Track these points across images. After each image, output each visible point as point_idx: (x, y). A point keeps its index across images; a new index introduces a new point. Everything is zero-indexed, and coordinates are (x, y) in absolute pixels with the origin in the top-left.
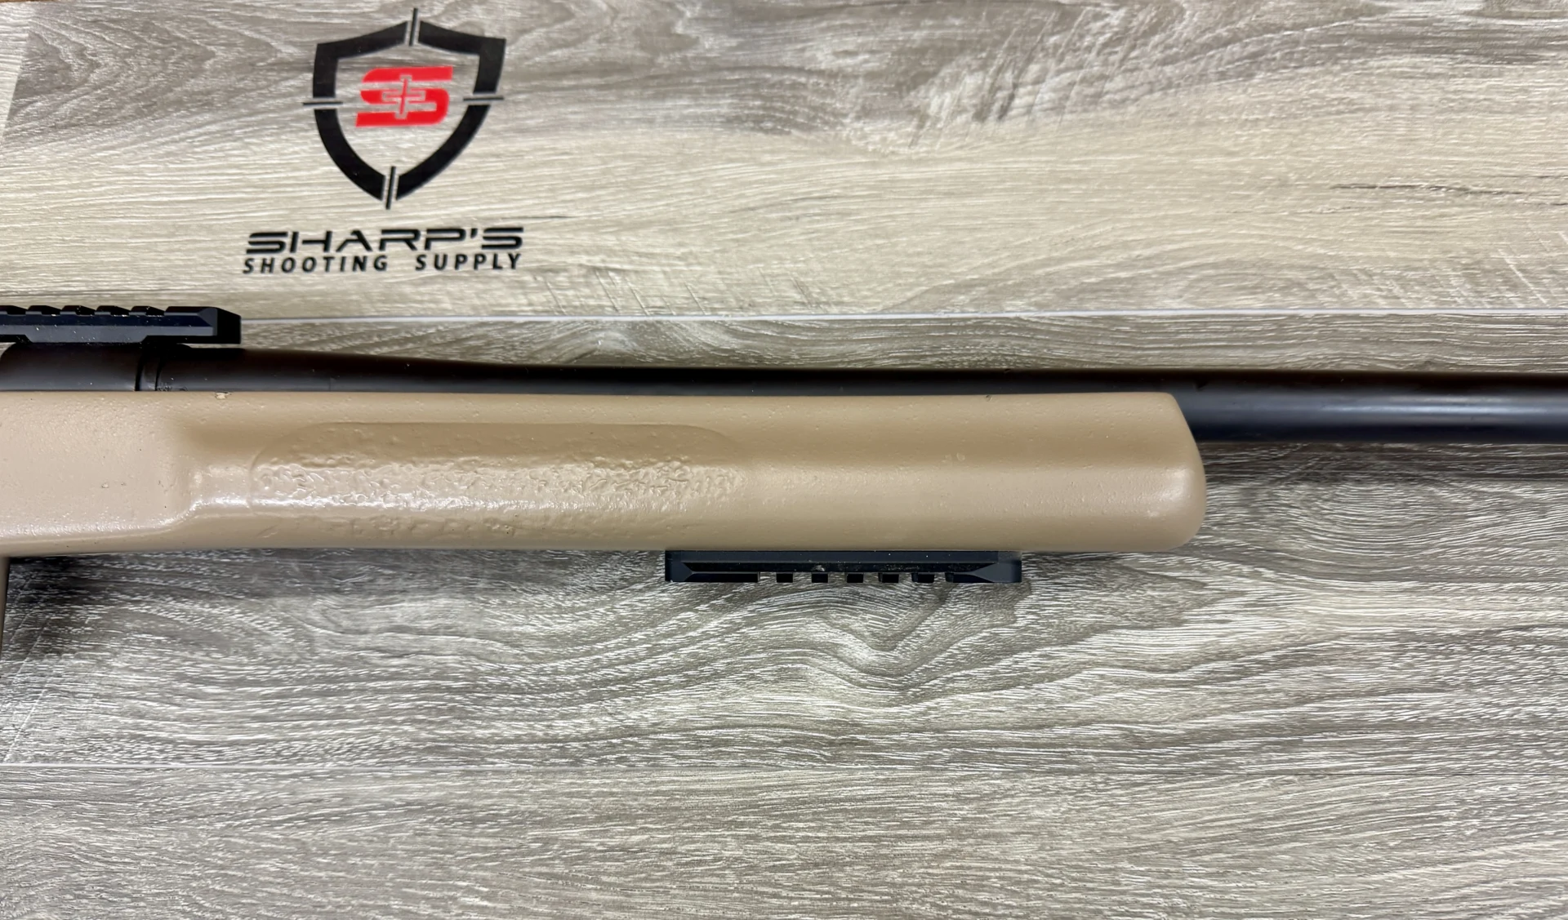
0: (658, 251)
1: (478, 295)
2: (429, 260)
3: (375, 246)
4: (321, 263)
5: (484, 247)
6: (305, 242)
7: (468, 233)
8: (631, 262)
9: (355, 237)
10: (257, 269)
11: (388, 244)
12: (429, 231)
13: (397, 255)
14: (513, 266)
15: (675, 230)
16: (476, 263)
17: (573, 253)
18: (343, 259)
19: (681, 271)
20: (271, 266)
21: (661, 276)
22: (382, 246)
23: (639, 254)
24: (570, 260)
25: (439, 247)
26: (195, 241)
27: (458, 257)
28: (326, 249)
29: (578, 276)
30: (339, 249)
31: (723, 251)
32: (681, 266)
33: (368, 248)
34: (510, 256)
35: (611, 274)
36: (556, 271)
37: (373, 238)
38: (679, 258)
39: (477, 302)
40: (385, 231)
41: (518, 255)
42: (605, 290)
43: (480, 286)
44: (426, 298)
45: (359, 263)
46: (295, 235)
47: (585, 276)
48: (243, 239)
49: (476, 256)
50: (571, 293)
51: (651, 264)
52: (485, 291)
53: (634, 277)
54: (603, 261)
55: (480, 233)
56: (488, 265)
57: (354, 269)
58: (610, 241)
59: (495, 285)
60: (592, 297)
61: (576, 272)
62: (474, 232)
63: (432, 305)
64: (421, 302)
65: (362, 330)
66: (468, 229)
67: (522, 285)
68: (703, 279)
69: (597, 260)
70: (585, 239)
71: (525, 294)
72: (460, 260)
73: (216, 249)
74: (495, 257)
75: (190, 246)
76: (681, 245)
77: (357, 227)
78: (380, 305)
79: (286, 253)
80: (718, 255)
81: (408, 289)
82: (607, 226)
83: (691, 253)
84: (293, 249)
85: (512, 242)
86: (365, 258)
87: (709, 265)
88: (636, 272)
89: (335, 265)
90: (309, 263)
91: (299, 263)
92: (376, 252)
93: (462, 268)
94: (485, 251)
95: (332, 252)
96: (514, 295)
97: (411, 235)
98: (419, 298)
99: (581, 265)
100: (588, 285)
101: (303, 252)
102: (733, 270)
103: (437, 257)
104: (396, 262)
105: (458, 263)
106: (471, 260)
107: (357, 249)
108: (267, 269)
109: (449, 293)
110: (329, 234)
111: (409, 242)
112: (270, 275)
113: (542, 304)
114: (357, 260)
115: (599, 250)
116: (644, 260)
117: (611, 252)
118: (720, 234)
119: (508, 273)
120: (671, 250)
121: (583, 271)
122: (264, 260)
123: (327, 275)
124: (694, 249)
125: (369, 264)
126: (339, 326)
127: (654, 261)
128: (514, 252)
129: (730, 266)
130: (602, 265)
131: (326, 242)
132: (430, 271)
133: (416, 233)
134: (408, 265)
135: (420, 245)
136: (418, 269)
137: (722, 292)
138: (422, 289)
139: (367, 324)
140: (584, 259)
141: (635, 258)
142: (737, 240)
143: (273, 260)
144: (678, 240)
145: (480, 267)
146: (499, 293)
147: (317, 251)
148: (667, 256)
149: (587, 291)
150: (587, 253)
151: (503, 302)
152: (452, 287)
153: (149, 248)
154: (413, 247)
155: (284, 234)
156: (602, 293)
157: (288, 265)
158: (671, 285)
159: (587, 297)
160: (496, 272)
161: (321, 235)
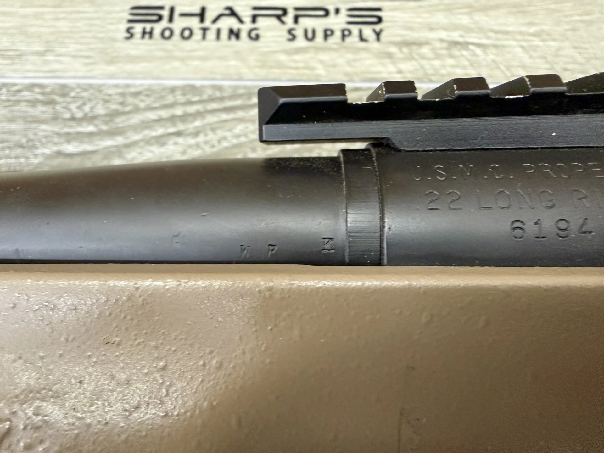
0: (510, 29)
1: (349, 63)
2: (299, 32)
3: (247, 20)
4: (198, 34)
5: (350, 23)
6: (183, 15)
7: (332, 11)
8: (488, 38)
9: (228, 12)
10: (138, 35)
11: (259, 19)
12: (297, 9)
13: (269, 29)
14: (378, 39)
15: (523, 12)
16: (344, 36)
17: (431, 29)
18: (219, 31)
19: (538, 46)
20: (151, 33)
21: (519, 50)
22: (254, 19)
23: (496, 32)
24: (431, 35)
25: (306, 23)
26: (79, 12)
27: (326, 31)
28: (202, 20)
29: (441, 49)
30: (215, 21)
31: (574, 30)
32: (536, 42)
33: (241, 21)
34: (374, 31)
35: (472, 47)
36: (420, 44)
37: (246, 14)
38: (534, 35)
39: (349, 69)
40: (255, 8)
41: (381, 31)
42: (468, 60)
43: (350, 56)
44: (301, 65)
45: (234, 34)
46: (172, 10)
47: (448, 49)
48: (123, 11)
49: (343, 31)
50: (437, 63)
51: (507, 40)
52: (355, 60)
53: (494, 51)
54: (461, 36)
55: (343, 12)
56: (354, 39)
57: (229, 38)
58: (465, 20)
59: (363, 55)
60: (457, 66)
61: (438, 45)
62: (337, 11)
63: (307, 72)
64: (297, 68)
65: (241, 91)
66: (332, 9)
67: (390, 56)
68: (560, 53)
69: (455, 36)
70: (440, 18)
71: (394, 63)
72: (328, 33)
73: (98, 18)
74: (360, 32)
75: (74, 16)
76: (531, 24)
77: (229, 4)
78: (257, 70)
79: (164, 23)
80: (569, 33)
81: (283, 58)
82: (460, 8)
83: (543, 31)
84: (171, 19)
85: (374, 20)
86: (239, 30)
87: (562, 41)
88: (496, 46)
89: (211, 35)
90: (187, 33)
91: (177, 32)
92: (248, 25)
93: (331, 40)
94: (351, 27)
95: (207, 23)
96: (383, 65)
97: (279, 12)
98: (293, 65)
99: (441, 40)
100: (451, 56)
101: (179, 24)
102: (588, 46)
103: (306, 31)
104: (269, 34)
105: (326, 36)
106: (338, 34)
107: (230, 22)
108: (147, 36)
109: (321, 62)
110: (203, 10)
111: (279, 17)
112: (151, 42)
113: (410, 72)
114: (231, 31)
115: (456, 27)
116: (500, 36)
117: (468, 29)
118: (566, 16)
119: (374, 45)
120: (524, 29)
121: (445, 45)
122: (144, 29)
123: (204, 44)
124: (545, 28)
125: (244, 35)
126: (219, 88)
127: (509, 37)
128: (378, 27)
129: (584, 43)
130: (460, 39)
131: (202, 15)
132: (301, 42)
133: (285, 11)
134: (281, 36)
135: (289, 19)
136: (290, 40)
137: (581, 64)
138: (297, 57)
139: (245, 87)
140: (443, 35)
141: (491, 34)
142: (582, 21)
143: (152, 29)
144: (528, 20)
145: (348, 40)
146: (368, 62)
147: (194, 23)
148: (521, 33)
149: (451, 61)
150: (446, 29)
151: (374, 69)
152: (325, 57)
153: (37, 16)
154: (283, 22)
155: (161, 8)
156: (467, 63)
157: (167, 33)
158: (531, 57)
159: (452, 66)
160: (363, 44)
161: (197, 10)
